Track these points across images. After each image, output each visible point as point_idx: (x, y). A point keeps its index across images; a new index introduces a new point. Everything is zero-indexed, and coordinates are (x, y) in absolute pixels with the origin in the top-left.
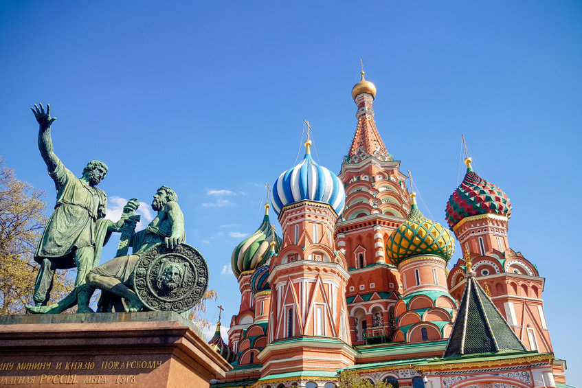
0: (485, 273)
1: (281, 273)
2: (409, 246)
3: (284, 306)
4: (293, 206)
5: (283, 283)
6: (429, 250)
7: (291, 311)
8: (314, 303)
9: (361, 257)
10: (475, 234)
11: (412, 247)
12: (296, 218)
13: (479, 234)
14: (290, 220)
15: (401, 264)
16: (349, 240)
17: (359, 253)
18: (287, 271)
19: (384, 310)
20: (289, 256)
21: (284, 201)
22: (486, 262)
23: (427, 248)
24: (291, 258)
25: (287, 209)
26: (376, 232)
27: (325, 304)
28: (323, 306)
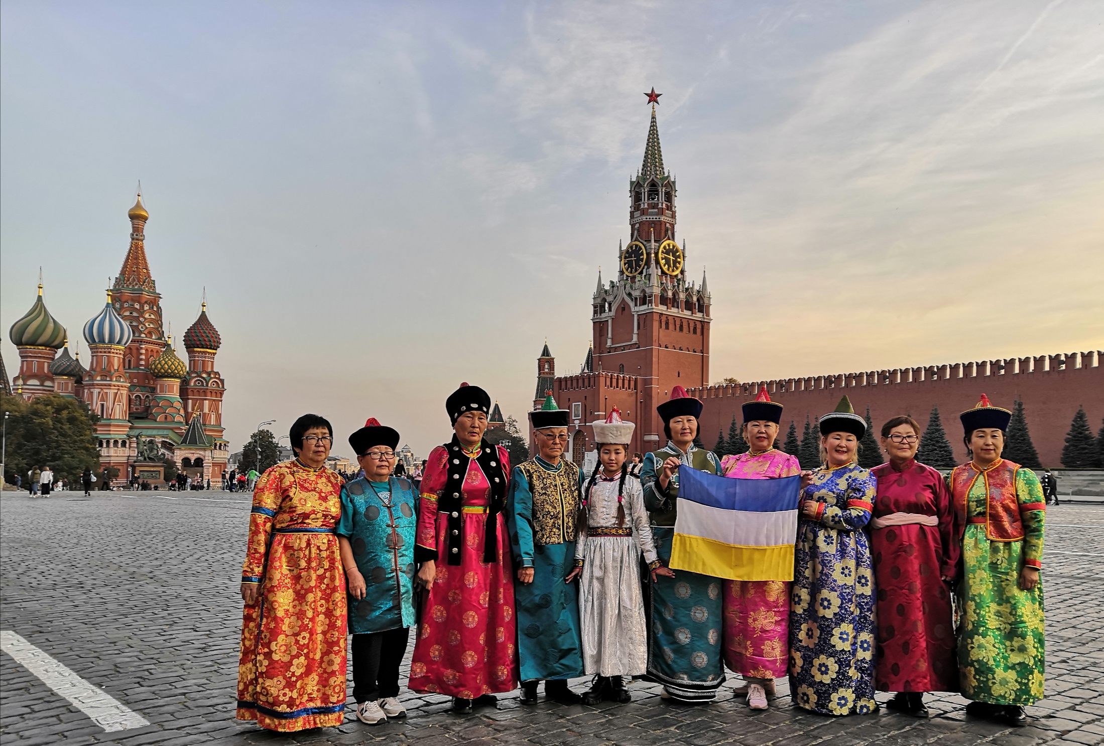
0: (199, 383)
1: (96, 385)
4: (104, 345)
5: (98, 390)
7: (103, 405)
8: (116, 404)
9: (130, 361)
10: (198, 359)
14: (101, 352)
17: (128, 359)
18: (102, 385)
19: (142, 398)
20: (101, 376)
25: (99, 346)
26: (142, 348)
27: (122, 404)
28: (120, 405)
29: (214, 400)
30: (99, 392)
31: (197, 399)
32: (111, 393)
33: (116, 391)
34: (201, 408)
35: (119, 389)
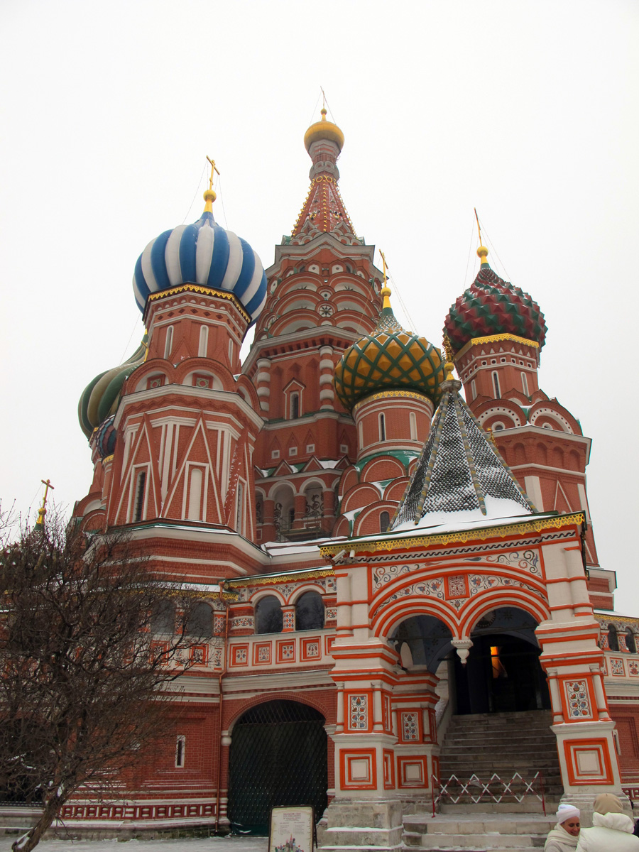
0: (499, 428)
1: (132, 409)
2: (371, 372)
3: (133, 467)
4: (166, 293)
5: (134, 428)
6: (405, 380)
7: (143, 476)
8: (187, 463)
9: (296, 399)
10: (486, 367)
11: (377, 375)
12: (171, 314)
13: (493, 366)
14: (160, 318)
15: (357, 406)
16: (277, 372)
17: (292, 395)
18: (142, 406)
20: (149, 380)
22: (501, 411)
23: (402, 377)
24: (152, 382)
25: (155, 299)
26: (324, 357)
27: (208, 466)
28: (203, 469)
29: (559, 477)
32: (170, 424)
33: (189, 422)
35: (206, 418)
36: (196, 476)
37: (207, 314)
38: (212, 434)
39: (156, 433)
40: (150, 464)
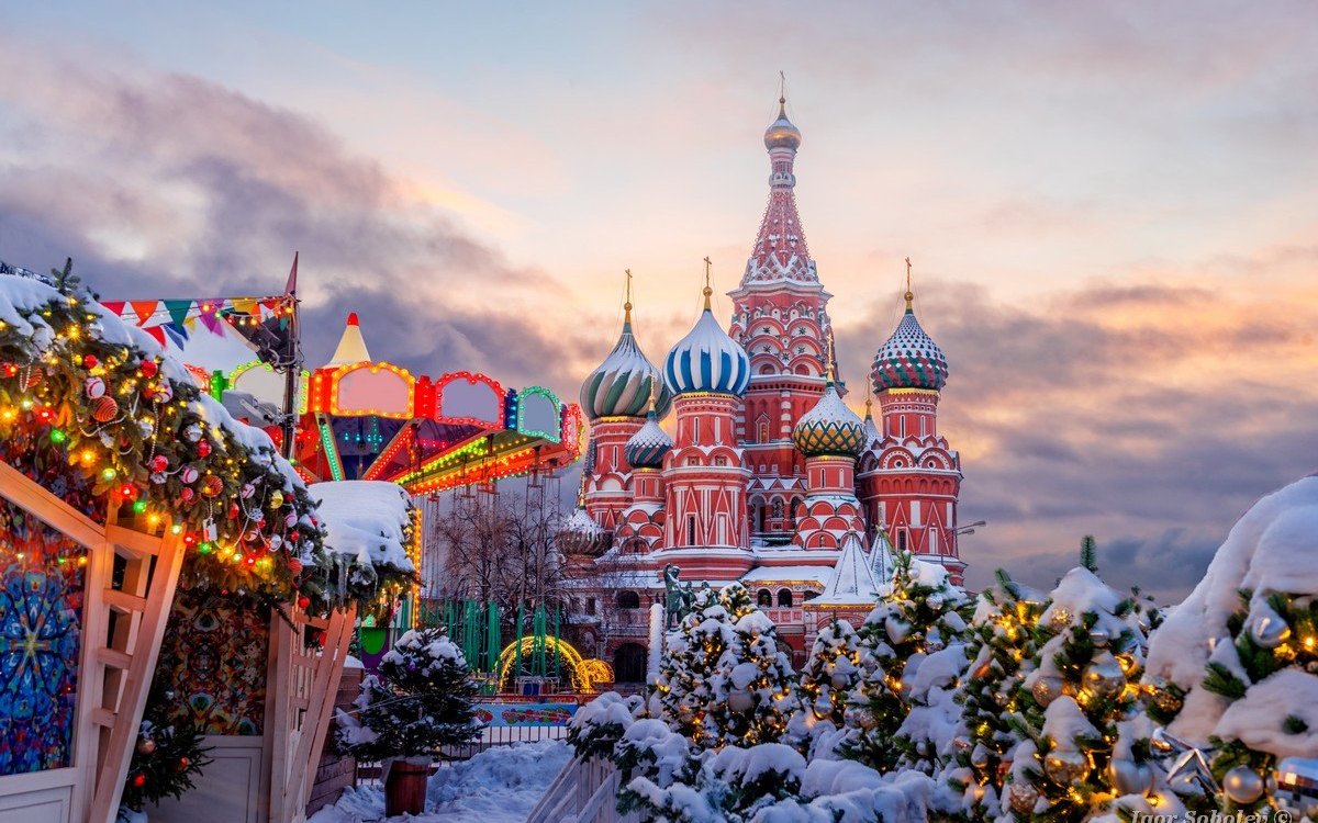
0: (899, 464)
1: (681, 476)
3: (686, 514)
5: (685, 488)
6: (837, 449)
7: (692, 519)
8: (717, 514)
9: (764, 427)
10: (896, 411)
11: (821, 446)
13: (902, 411)
14: (689, 409)
15: (809, 459)
16: (749, 404)
17: (761, 424)
18: (688, 476)
19: (786, 502)
20: (689, 458)
21: (682, 385)
22: (901, 454)
23: (836, 447)
25: (685, 397)
26: (784, 399)
27: (728, 514)
28: (725, 516)
29: (934, 499)
30: (686, 492)
31: (897, 498)
32: (706, 490)
33: (716, 488)
34: (906, 516)
35: (724, 484)
36: (722, 519)
37: (718, 409)
38: (728, 493)
39: (697, 494)
40: (697, 514)
